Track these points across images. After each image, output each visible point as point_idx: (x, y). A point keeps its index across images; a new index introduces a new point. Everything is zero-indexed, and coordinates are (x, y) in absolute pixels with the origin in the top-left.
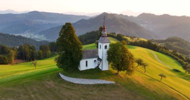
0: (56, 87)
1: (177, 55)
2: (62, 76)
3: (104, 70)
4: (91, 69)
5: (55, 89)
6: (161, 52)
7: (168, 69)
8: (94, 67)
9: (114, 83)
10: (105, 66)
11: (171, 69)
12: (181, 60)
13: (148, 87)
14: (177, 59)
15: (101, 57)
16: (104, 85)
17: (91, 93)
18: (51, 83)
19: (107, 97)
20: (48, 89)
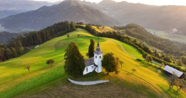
0: (71, 90)
1: (137, 44)
2: (72, 81)
3: (99, 72)
4: (90, 73)
5: (71, 92)
6: (125, 42)
7: (133, 59)
8: (91, 71)
9: (108, 81)
10: (100, 70)
11: (135, 59)
12: (141, 49)
13: (128, 81)
14: (137, 48)
15: (96, 64)
16: (103, 84)
17: (96, 90)
18: (65, 87)
19: (107, 91)
20: (66, 92)
